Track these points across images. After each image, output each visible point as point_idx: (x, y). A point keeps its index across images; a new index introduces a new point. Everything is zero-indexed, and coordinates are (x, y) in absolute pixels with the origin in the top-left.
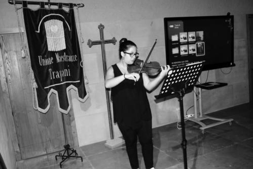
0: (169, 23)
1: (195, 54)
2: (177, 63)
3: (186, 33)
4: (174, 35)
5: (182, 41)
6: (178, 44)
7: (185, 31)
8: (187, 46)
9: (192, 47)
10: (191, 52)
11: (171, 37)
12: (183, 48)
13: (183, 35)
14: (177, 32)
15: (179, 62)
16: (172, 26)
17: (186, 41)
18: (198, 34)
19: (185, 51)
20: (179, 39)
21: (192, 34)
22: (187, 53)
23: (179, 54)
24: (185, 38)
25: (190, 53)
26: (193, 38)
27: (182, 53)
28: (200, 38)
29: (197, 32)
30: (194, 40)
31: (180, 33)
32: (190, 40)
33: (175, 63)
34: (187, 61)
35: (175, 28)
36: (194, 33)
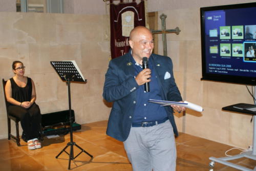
0: (207, 13)
1: (241, 58)
2: (215, 65)
3: (229, 27)
4: (212, 29)
5: (223, 37)
6: (218, 42)
7: (227, 25)
8: (229, 45)
9: (236, 47)
10: (235, 55)
11: (209, 32)
12: (224, 47)
13: (225, 30)
14: (217, 26)
15: (218, 65)
16: (210, 18)
17: (229, 38)
18: (248, 29)
19: (227, 52)
20: (219, 35)
21: (238, 29)
22: (229, 55)
23: (218, 55)
24: (227, 35)
25: (233, 56)
26: (240, 34)
27: (223, 54)
28: (252, 35)
29: (246, 26)
30: (242, 38)
31: (221, 28)
32: (235, 37)
33: (213, 65)
34: (230, 66)
35: (215, 20)
36: (242, 27)
